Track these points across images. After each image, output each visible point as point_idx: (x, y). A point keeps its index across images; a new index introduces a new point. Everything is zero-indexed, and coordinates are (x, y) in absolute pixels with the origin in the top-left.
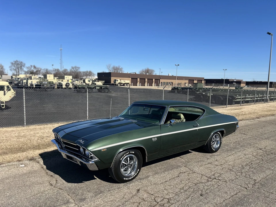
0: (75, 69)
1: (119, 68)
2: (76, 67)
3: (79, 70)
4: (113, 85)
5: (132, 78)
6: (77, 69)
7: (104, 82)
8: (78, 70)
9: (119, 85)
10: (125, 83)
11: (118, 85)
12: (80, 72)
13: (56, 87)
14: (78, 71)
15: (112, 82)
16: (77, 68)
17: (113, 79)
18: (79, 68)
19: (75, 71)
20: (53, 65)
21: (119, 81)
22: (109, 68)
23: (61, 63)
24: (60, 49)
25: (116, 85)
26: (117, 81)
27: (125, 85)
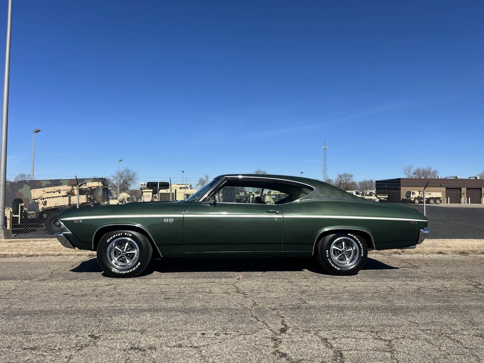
0: (344, 178)
1: (429, 173)
2: (345, 175)
3: (351, 179)
4: (404, 201)
5: (446, 188)
6: (348, 178)
7: (387, 197)
8: (349, 180)
9: (417, 201)
10: (430, 198)
11: (414, 202)
12: (353, 183)
14: (350, 182)
15: (403, 196)
16: (348, 176)
17: (404, 190)
18: (351, 176)
19: (345, 181)
21: (417, 194)
22: (407, 172)
23: (324, 171)
24: (323, 148)
25: (410, 202)
26: (411, 195)
27: (432, 201)
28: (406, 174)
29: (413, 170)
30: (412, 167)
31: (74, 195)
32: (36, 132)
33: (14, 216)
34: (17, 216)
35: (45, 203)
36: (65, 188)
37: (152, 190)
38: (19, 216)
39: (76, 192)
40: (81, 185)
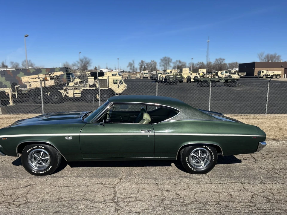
0: (219, 61)
1: (275, 57)
2: (220, 59)
3: (223, 62)
4: (256, 77)
5: (285, 68)
6: (222, 61)
7: (245, 74)
8: (222, 62)
9: (264, 77)
10: (274, 75)
11: (262, 78)
12: (225, 64)
13: (185, 81)
14: (223, 63)
15: (256, 74)
16: (222, 59)
17: (256, 70)
18: (224, 60)
19: (219, 63)
20: (192, 59)
21: (265, 72)
22: (260, 56)
23: (207, 56)
24: (207, 41)
25: (260, 77)
26: (261, 73)
27: (274, 77)
28: (260, 58)
29: (264, 56)
30: (264, 53)
31: (47, 80)
32: (26, 37)
33: (13, 93)
34: (15, 93)
35: (30, 85)
36: (42, 76)
37: (93, 77)
38: (16, 93)
39: (48, 78)
40: (51, 74)
